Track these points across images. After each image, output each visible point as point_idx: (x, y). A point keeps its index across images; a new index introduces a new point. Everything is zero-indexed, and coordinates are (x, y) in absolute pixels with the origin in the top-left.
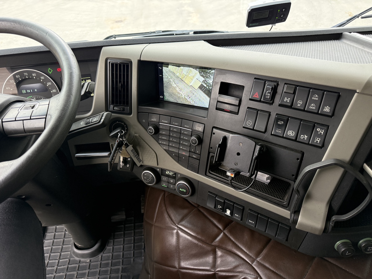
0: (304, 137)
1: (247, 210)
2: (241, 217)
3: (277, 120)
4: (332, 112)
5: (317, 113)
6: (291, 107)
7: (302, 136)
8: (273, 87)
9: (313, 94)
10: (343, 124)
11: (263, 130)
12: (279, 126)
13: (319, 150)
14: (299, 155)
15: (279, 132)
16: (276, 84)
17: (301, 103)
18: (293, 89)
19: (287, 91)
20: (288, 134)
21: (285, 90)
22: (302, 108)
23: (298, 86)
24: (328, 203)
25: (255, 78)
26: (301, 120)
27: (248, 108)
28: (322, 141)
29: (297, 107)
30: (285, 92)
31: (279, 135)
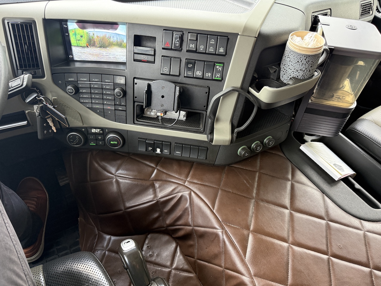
0: (208, 75)
1: (173, 144)
2: (169, 151)
3: (187, 63)
4: (225, 52)
5: (215, 54)
6: (195, 52)
7: (207, 74)
8: (180, 36)
9: (211, 39)
10: (233, 60)
11: (178, 74)
12: (189, 69)
13: (220, 82)
14: (207, 90)
15: (190, 73)
16: (181, 33)
17: (203, 47)
18: (195, 37)
19: (191, 39)
20: (197, 74)
21: (189, 38)
22: (204, 52)
23: (198, 34)
24: (230, 122)
25: (164, 30)
26: (205, 61)
27: (162, 56)
28: (221, 76)
29: (200, 51)
30: (190, 40)
31: (190, 76)
